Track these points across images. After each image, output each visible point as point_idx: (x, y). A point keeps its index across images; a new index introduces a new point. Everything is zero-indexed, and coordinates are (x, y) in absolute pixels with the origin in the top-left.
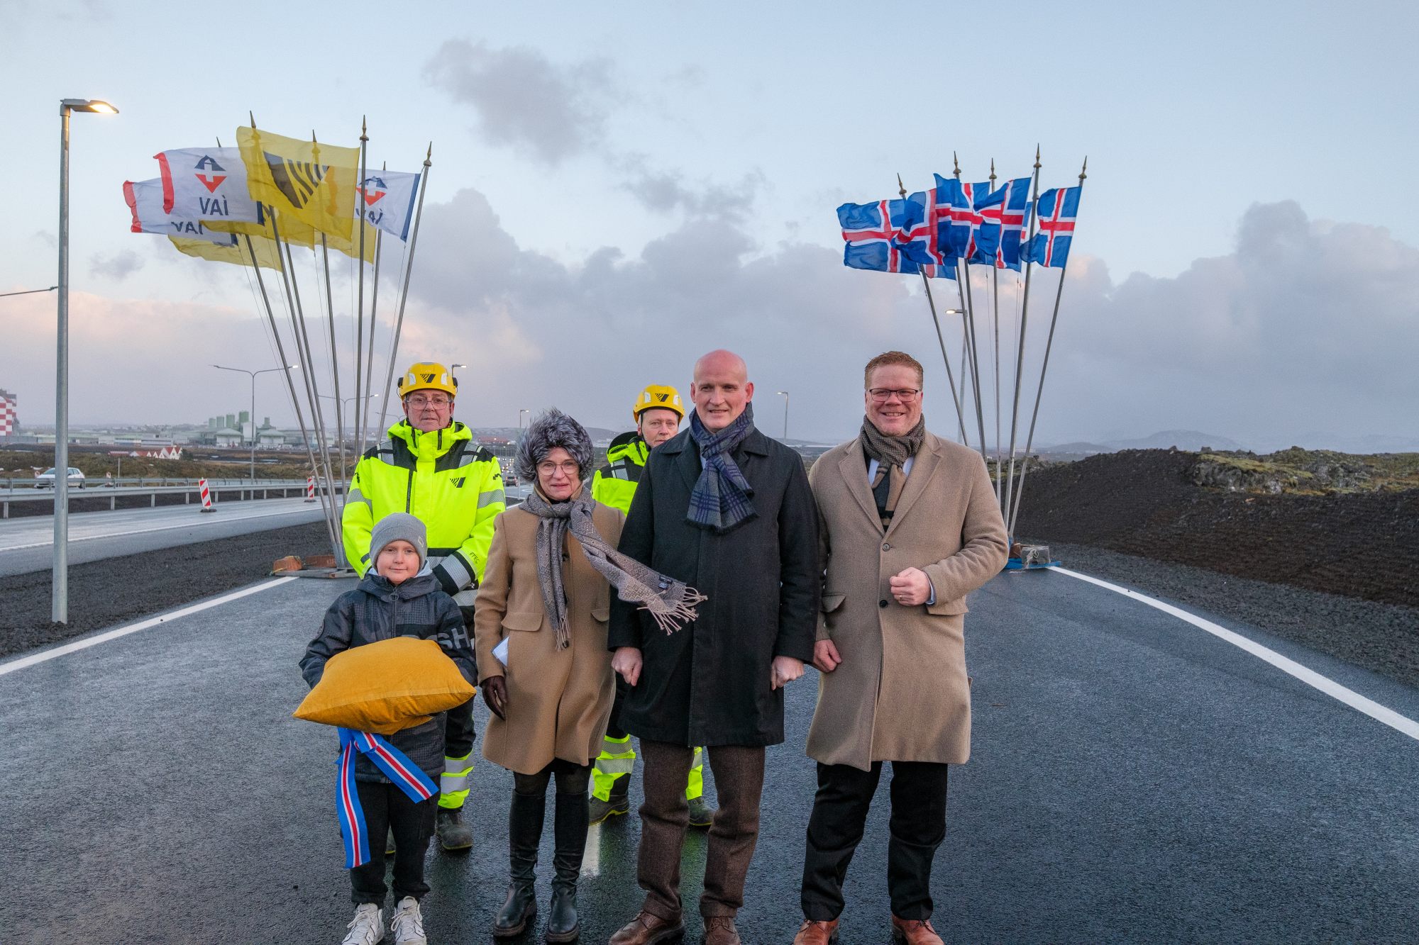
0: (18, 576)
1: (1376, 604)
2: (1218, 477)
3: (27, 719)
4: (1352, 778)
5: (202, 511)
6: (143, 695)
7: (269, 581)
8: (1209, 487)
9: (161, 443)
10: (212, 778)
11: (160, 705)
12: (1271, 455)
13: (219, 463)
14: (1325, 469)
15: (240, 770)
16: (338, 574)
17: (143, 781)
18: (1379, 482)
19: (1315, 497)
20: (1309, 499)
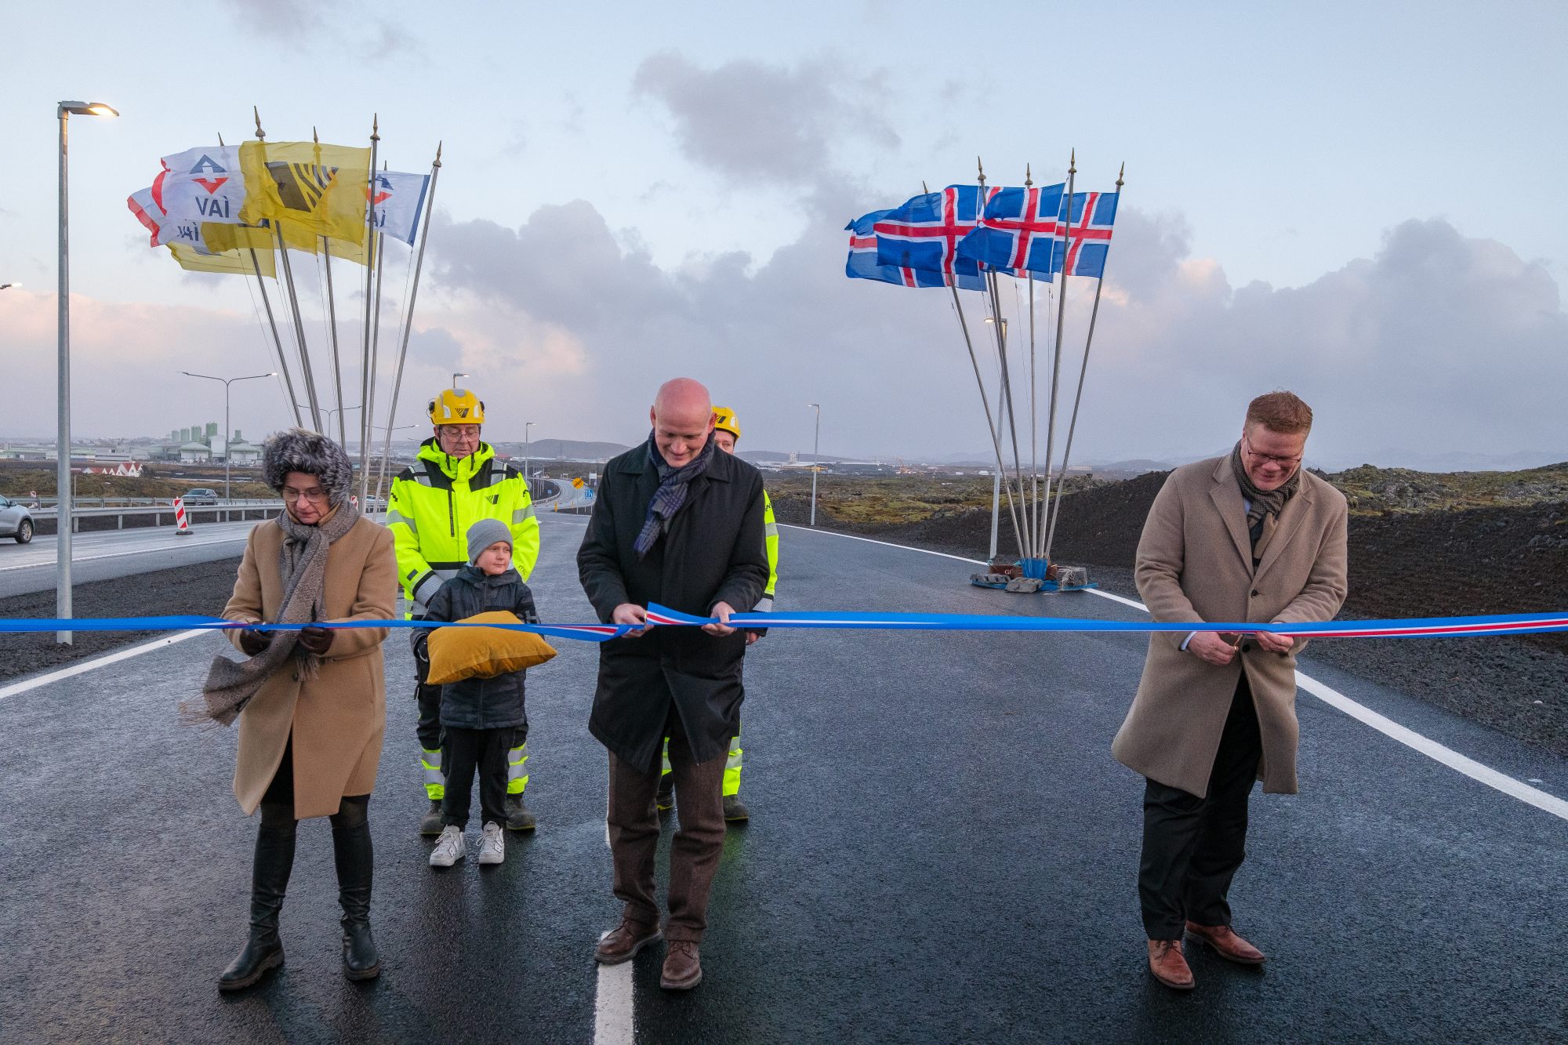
3: (65, 729)
5: (177, 534)
6: (174, 708)
9: (118, 459)
12: (1341, 474)
13: (185, 481)
14: (1393, 488)
17: (198, 779)
18: (1449, 503)
19: (1374, 518)
20: (1366, 520)
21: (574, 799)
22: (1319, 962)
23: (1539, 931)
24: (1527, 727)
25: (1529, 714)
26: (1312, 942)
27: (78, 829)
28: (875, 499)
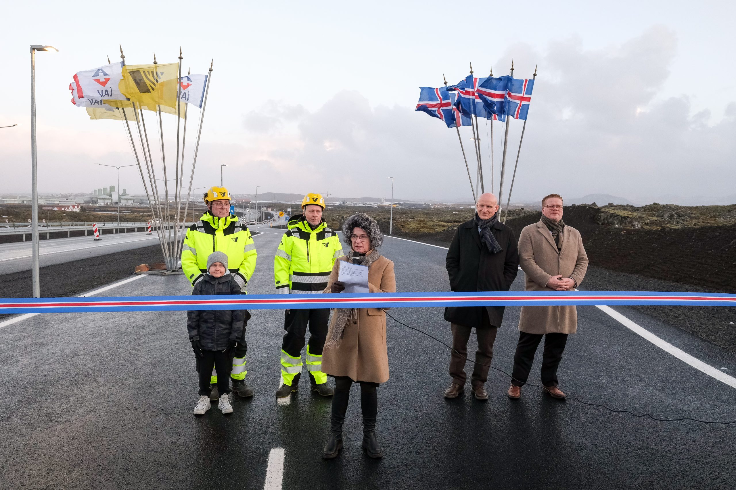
0: (9, 275)
1: (679, 284)
2: (610, 220)
3: (32, 342)
4: (623, 363)
5: (95, 240)
6: (83, 332)
7: (133, 277)
8: (605, 226)
9: (69, 203)
10: (121, 367)
11: (92, 336)
12: (643, 207)
13: (100, 213)
14: (667, 215)
15: (132, 363)
16: (167, 273)
17: (90, 368)
18: (694, 221)
19: (656, 231)
20: (653, 231)
21: (265, 379)
22: (610, 466)
23: (719, 449)
24: (723, 339)
25: (724, 332)
26: (609, 455)
27: (32, 395)
28: (421, 221)
